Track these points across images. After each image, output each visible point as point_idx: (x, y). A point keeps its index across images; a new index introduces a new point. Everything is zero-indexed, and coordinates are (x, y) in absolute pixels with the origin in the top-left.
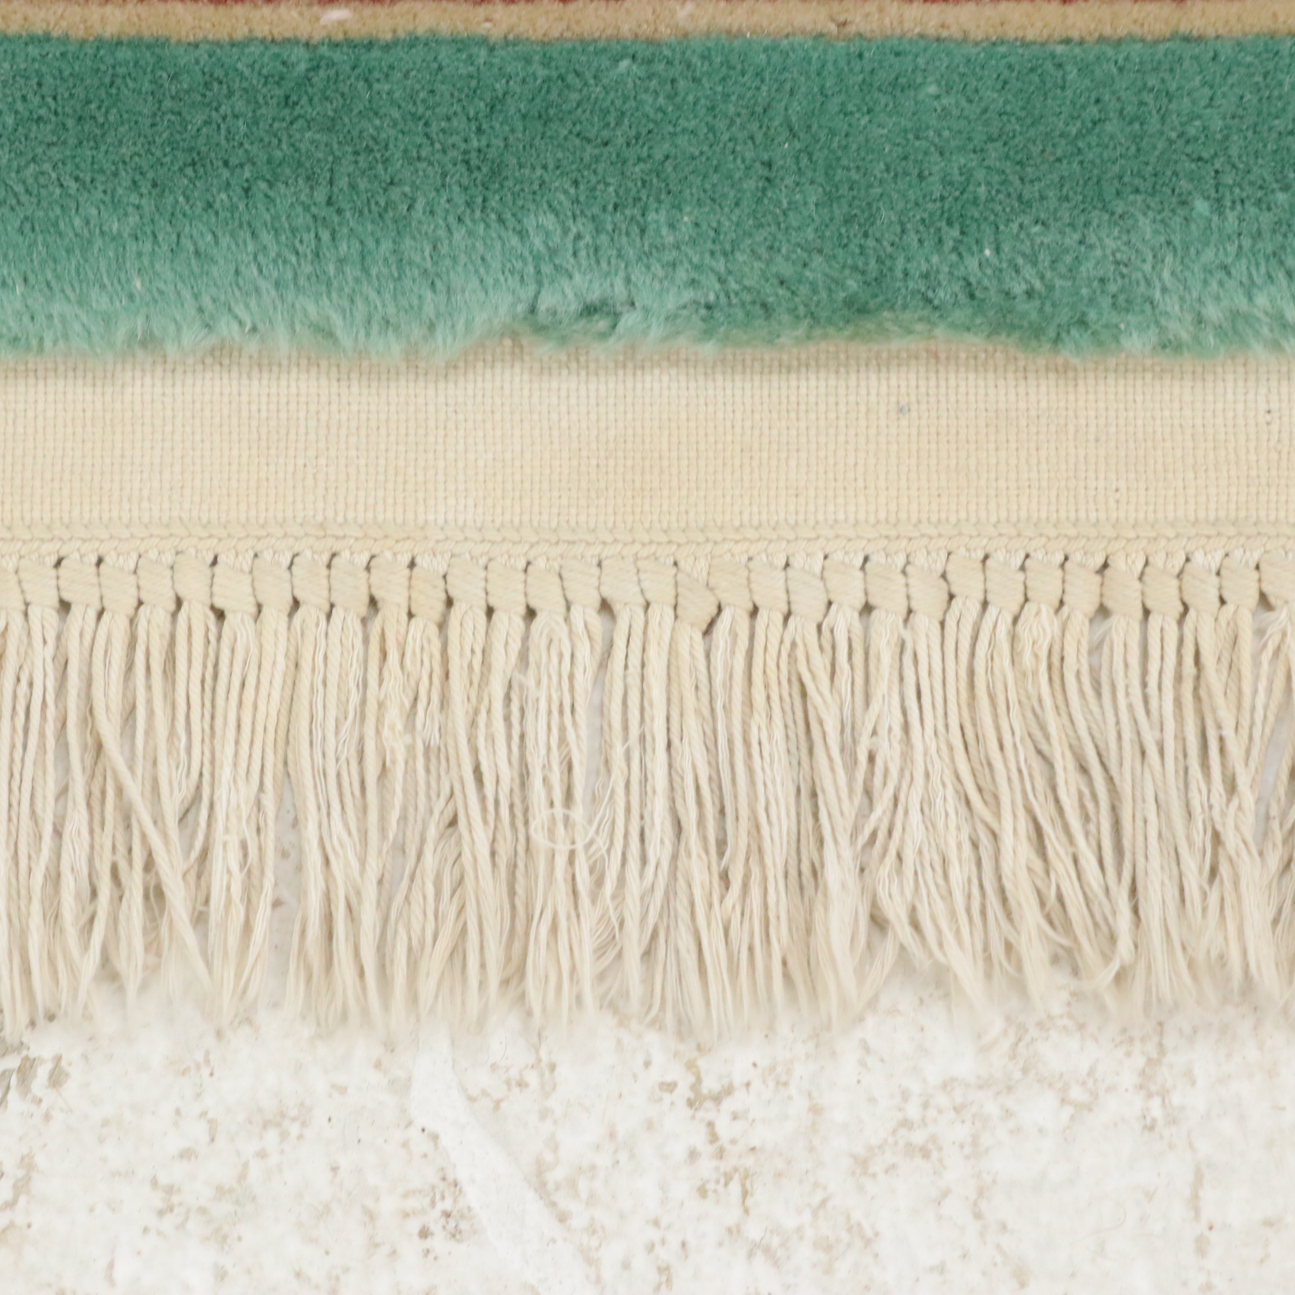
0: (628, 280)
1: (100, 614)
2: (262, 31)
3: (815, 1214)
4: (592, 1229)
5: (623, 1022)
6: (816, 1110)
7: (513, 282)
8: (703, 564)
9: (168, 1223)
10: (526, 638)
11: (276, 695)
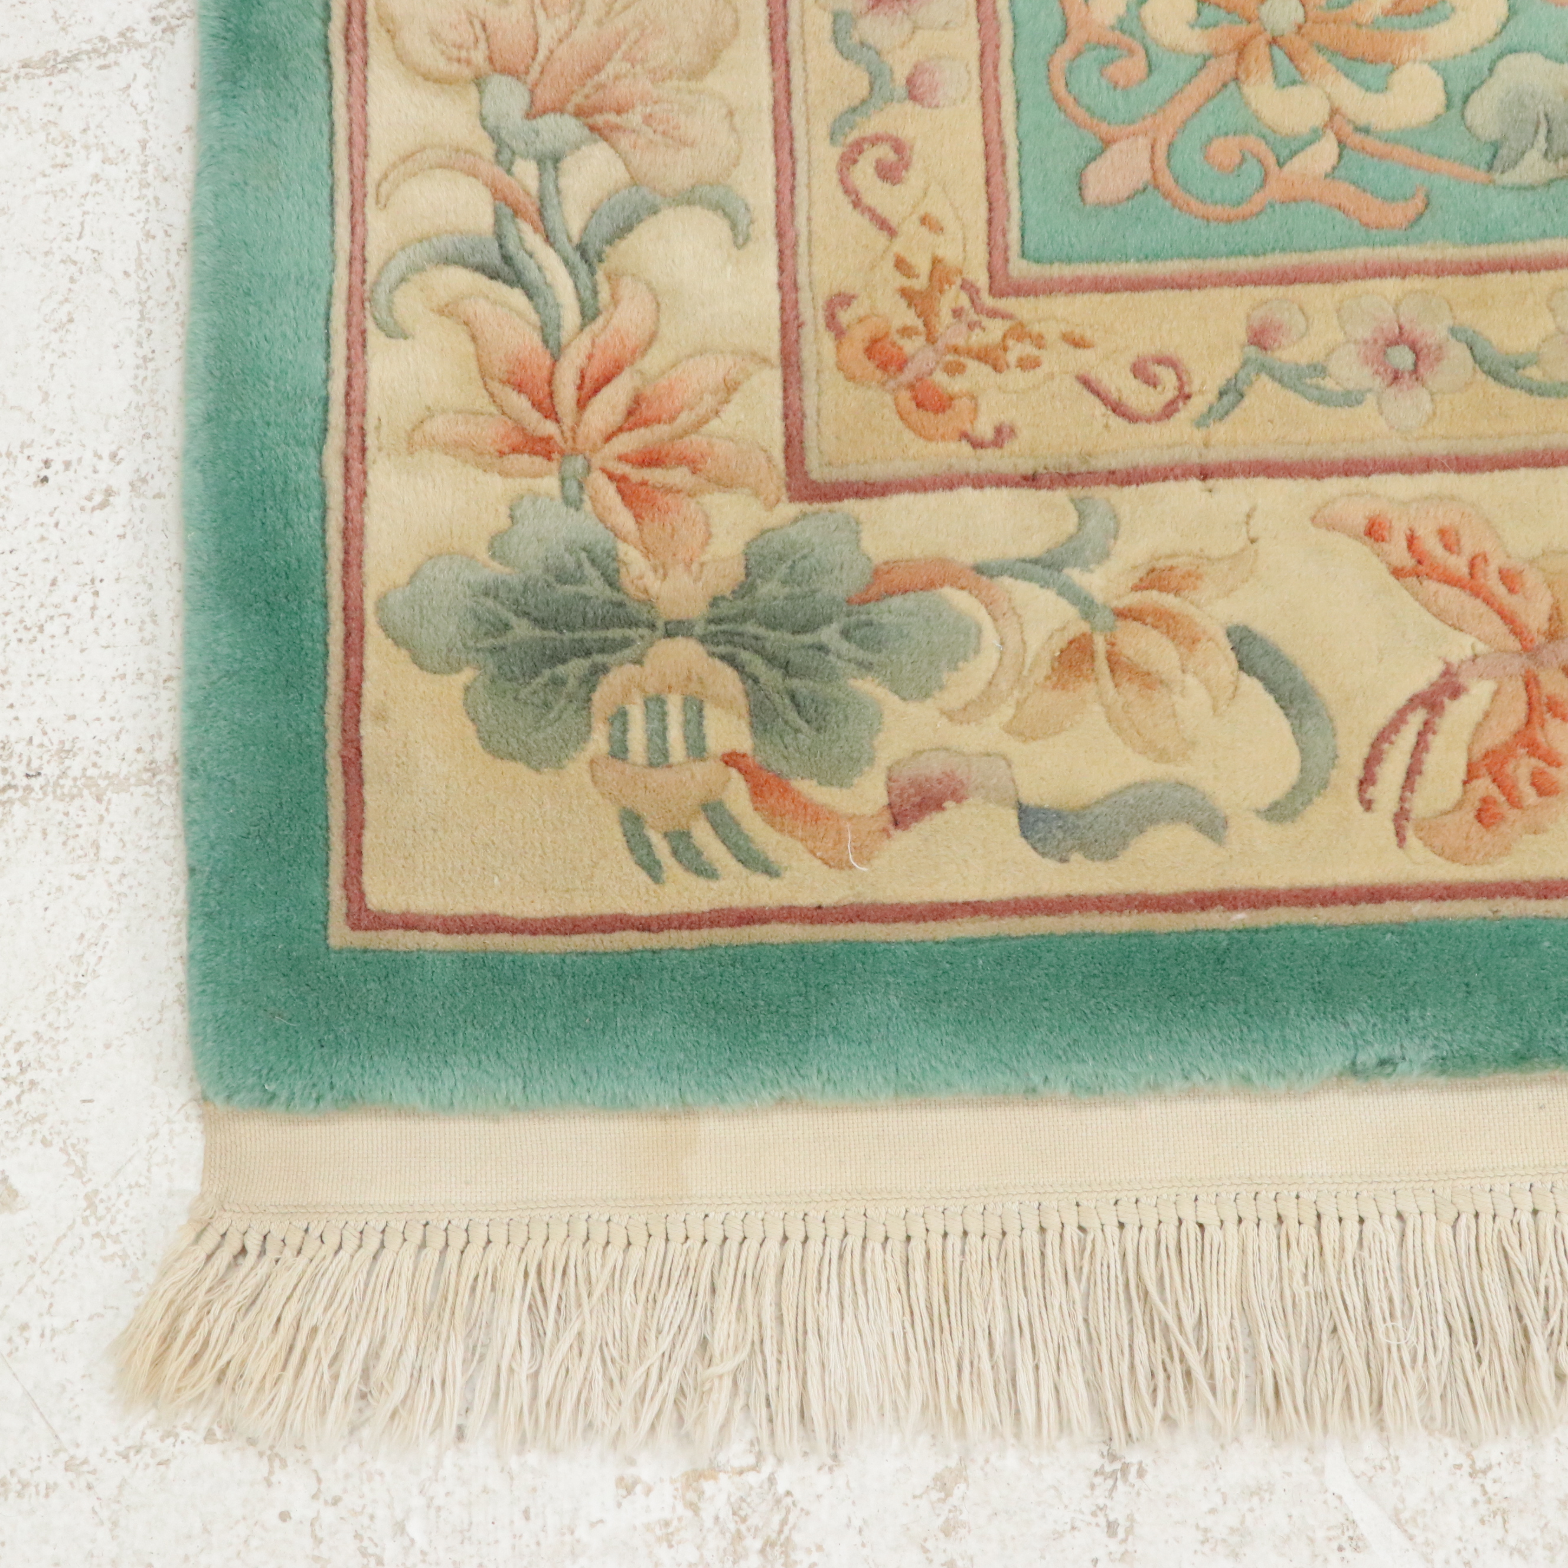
0: (1402, 1046)
1: (1141, 1228)
2: (1201, 926)
3: (1542, 1532)
4: (1427, 1543)
5: (1431, 1433)
6: (1536, 1476)
7: (1343, 1050)
8: (1448, 1191)
9: (1207, 1548)
10: (1361, 1232)
11: (1235, 1267)
